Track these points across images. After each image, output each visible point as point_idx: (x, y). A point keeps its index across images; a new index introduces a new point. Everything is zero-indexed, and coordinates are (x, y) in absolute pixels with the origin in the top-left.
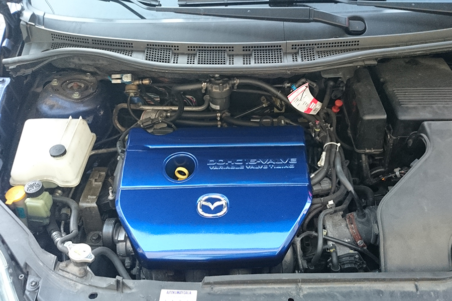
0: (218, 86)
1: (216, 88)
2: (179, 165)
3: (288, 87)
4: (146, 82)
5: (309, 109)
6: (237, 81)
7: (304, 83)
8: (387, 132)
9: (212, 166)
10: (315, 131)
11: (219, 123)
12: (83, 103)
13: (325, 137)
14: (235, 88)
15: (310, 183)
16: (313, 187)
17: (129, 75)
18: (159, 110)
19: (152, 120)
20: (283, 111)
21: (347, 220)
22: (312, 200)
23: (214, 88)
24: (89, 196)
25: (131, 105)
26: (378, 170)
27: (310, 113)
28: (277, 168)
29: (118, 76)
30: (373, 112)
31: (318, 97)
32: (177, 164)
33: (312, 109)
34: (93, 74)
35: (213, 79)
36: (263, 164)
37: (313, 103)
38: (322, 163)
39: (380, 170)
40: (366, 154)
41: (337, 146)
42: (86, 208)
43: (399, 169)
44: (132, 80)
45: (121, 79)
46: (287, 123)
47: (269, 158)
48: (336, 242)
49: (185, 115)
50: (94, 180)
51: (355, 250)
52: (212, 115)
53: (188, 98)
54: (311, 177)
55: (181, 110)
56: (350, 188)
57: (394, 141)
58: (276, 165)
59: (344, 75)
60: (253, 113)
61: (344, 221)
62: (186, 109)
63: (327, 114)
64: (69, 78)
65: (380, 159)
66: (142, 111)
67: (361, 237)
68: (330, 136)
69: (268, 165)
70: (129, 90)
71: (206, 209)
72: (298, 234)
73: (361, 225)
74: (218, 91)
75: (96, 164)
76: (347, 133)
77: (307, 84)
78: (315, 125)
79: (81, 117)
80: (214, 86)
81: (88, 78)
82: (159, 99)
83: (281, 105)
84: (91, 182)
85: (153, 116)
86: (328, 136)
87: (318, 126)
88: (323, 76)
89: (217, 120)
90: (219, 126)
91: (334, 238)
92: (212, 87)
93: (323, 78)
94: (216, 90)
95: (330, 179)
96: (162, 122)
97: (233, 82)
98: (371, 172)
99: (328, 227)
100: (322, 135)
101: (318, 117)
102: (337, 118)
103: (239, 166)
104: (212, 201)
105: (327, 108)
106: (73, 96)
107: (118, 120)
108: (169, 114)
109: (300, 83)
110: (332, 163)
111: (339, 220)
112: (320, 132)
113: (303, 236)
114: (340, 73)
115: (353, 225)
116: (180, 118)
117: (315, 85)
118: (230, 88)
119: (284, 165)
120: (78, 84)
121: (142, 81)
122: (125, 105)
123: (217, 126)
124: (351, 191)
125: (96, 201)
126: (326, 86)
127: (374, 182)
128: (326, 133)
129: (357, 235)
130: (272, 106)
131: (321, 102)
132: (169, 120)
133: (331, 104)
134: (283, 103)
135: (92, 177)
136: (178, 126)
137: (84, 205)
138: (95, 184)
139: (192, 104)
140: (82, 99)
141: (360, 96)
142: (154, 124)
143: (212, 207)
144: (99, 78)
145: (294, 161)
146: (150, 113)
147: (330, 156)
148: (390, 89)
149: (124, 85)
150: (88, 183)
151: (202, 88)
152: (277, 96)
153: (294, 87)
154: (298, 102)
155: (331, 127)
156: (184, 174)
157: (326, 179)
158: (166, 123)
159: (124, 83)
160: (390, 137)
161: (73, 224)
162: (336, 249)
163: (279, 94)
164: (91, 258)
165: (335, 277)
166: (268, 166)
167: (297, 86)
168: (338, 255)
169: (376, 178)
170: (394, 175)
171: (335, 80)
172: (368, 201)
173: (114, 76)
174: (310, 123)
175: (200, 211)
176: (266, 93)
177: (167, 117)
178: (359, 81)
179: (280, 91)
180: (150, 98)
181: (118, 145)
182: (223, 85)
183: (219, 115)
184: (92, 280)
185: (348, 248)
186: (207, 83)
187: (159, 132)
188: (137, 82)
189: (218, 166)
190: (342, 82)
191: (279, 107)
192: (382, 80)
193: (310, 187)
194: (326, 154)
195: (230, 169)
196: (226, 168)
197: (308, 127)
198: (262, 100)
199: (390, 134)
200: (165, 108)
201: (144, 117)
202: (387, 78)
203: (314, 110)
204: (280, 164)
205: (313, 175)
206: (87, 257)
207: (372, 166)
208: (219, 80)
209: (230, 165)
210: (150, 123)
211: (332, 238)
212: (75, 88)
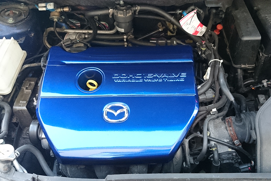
0: (122, 12)
1: (120, 14)
2: (89, 78)
3: (180, 13)
4: (66, 9)
5: (196, 31)
6: (138, 8)
7: (193, 10)
8: (259, 51)
9: (116, 79)
10: (201, 49)
11: (126, 43)
12: (16, 27)
13: (210, 55)
14: (137, 14)
15: (197, 93)
16: (199, 96)
17: (52, 3)
18: (78, 33)
19: (72, 40)
20: (175, 34)
21: (227, 123)
22: (199, 108)
23: (119, 13)
24: (21, 101)
25: (57, 28)
26: (250, 81)
27: (197, 35)
28: (170, 81)
29: (44, 5)
30: (250, 34)
31: (204, 21)
32: (87, 77)
33: (198, 32)
34: (26, 4)
35: (118, 6)
36: (158, 78)
37: (199, 27)
38: (207, 77)
39: (251, 81)
40: (241, 68)
41: (220, 62)
42: (18, 111)
43: (266, 80)
44: (54, 8)
45: (46, 7)
46: (178, 43)
47: (164, 73)
48: (217, 142)
49: (98, 37)
50: (25, 88)
51: (232, 149)
52: (120, 37)
53: (102, 24)
54: (198, 88)
55: (95, 33)
56: (232, 99)
57: (265, 58)
58: (169, 79)
59: (223, 5)
60: (152, 36)
61: (224, 124)
62: (99, 32)
63: (211, 35)
64: (7, 7)
65: (251, 72)
66: (65, 33)
67: (237, 137)
68: (214, 54)
69: (163, 78)
70: (53, 16)
71: (110, 115)
72: (186, 137)
73: (238, 127)
74: (122, 16)
75: (31, 75)
76: (226, 51)
77: (195, 11)
78: (201, 45)
79: (12, 38)
80: (119, 12)
81: (22, 7)
82: (80, 24)
83: (173, 29)
84: (23, 90)
85: (73, 37)
86: (213, 54)
87: (205, 46)
88: (207, 6)
89: (124, 41)
90: (126, 46)
91: (216, 139)
92: (117, 13)
93: (207, 7)
94: (120, 15)
95: (213, 89)
96: (80, 42)
97: (135, 9)
98: (244, 83)
99: (210, 129)
100: (207, 53)
101: (203, 38)
102: (219, 39)
103: (138, 79)
104: (116, 108)
105: (211, 30)
106: (8, 21)
107: (47, 40)
108: (86, 36)
109: (190, 9)
110: (216, 77)
111: (220, 123)
112: (205, 50)
113: (190, 137)
114: (221, 4)
115: (231, 128)
116: (94, 39)
117: (202, 12)
118: (132, 13)
119: (175, 78)
120: (14, 11)
121: (63, 8)
122: (52, 29)
123: (124, 45)
124: (232, 101)
125: (26, 105)
126: (210, 13)
127: (246, 90)
128: (211, 51)
129: (234, 136)
130: (166, 30)
131: (206, 26)
132: (86, 41)
133: (214, 28)
134: (175, 27)
135: (24, 86)
136: (93, 45)
137: (16, 108)
138: (26, 91)
139: (106, 28)
140: (15, 23)
141: (238, 21)
142: (73, 43)
143: (116, 114)
144: (31, 7)
145: (184, 75)
146: (72, 34)
147: (214, 71)
148: (263, 16)
149: (48, 12)
150: (21, 90)
151: (109, 13)
152: (171, 21)
153: (185, 13)
154: (188, 26)
155: (214, 46)
156: (95, 86)
157: (210, 89)
158: (82, 43)
159: (48, 10)
160: (262, 55)
161: (4, 125)
162: (217, 148)
163: (172, 19)
164: (13, 157)
165: (219, 177)
166: (163, 80)
167: (187, 12)
168: (219, 153)
169: (247, 88)
170: (261, 85)
171: (217, 8)
172: (242, 106)
173: (40, 5)
174: (197, 43)
175: (106, 117)
176: (162, 19)
177: (85, 38)
178: (237, 9)
179: (173, 17)
180: (72, 23)
181: (42, 61)
182: (126, 11)
183: (125, 37)
184: (14, 176)
185: (227, 147)
186: (113, 9)
187: (75, 50)
188: (59, 10)
189: (121, 79)
190: (221, 11)
191: (172, 30)
192: (255, 8)
193: (197, 97)
194: (211, 69)
195: (131, 82)
196: (128, 81)
197: (196, 46)
198: (158, 25)
199: (262, 52)
200: (84, 31)
201: (66, 37)
202: (259, 6)
203: (201, 33)
204: (172, 78)
205: (199, 87)
206: (10, 156)
207: (245, 78)
208: (123, 6)
209: (131, 79)
210: (69, 43)
211: (214, 138)
212: (11, 15)
